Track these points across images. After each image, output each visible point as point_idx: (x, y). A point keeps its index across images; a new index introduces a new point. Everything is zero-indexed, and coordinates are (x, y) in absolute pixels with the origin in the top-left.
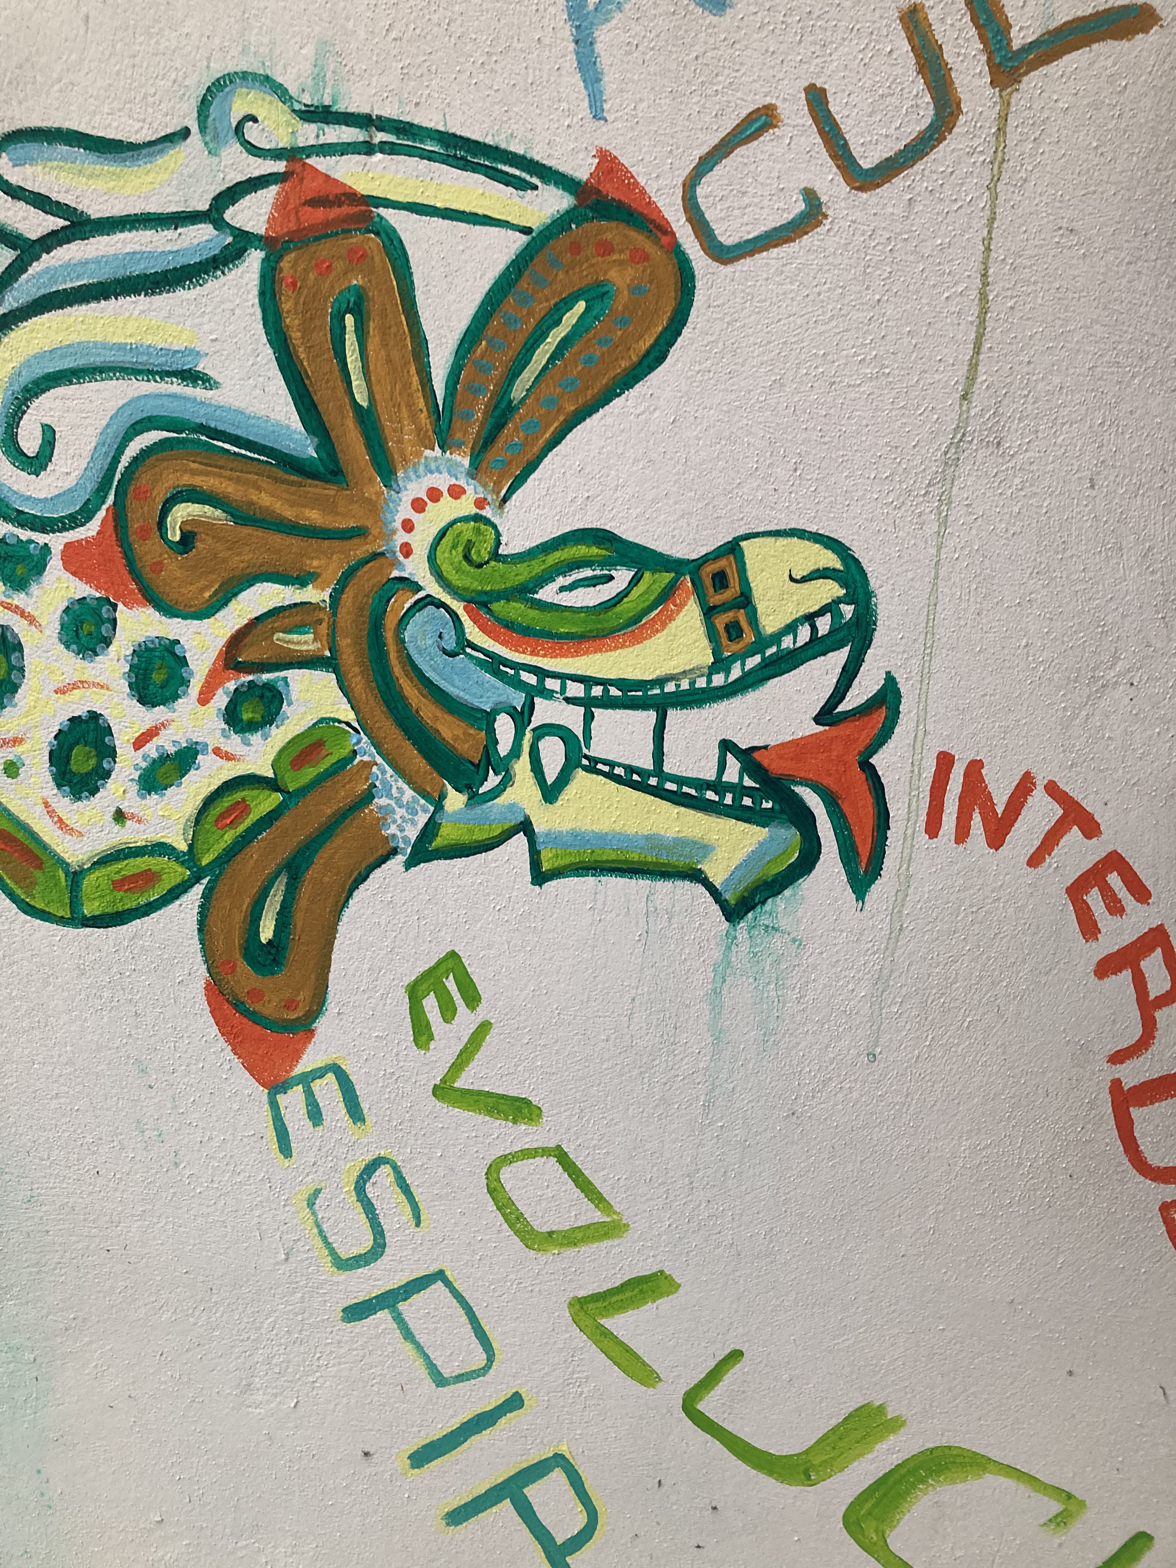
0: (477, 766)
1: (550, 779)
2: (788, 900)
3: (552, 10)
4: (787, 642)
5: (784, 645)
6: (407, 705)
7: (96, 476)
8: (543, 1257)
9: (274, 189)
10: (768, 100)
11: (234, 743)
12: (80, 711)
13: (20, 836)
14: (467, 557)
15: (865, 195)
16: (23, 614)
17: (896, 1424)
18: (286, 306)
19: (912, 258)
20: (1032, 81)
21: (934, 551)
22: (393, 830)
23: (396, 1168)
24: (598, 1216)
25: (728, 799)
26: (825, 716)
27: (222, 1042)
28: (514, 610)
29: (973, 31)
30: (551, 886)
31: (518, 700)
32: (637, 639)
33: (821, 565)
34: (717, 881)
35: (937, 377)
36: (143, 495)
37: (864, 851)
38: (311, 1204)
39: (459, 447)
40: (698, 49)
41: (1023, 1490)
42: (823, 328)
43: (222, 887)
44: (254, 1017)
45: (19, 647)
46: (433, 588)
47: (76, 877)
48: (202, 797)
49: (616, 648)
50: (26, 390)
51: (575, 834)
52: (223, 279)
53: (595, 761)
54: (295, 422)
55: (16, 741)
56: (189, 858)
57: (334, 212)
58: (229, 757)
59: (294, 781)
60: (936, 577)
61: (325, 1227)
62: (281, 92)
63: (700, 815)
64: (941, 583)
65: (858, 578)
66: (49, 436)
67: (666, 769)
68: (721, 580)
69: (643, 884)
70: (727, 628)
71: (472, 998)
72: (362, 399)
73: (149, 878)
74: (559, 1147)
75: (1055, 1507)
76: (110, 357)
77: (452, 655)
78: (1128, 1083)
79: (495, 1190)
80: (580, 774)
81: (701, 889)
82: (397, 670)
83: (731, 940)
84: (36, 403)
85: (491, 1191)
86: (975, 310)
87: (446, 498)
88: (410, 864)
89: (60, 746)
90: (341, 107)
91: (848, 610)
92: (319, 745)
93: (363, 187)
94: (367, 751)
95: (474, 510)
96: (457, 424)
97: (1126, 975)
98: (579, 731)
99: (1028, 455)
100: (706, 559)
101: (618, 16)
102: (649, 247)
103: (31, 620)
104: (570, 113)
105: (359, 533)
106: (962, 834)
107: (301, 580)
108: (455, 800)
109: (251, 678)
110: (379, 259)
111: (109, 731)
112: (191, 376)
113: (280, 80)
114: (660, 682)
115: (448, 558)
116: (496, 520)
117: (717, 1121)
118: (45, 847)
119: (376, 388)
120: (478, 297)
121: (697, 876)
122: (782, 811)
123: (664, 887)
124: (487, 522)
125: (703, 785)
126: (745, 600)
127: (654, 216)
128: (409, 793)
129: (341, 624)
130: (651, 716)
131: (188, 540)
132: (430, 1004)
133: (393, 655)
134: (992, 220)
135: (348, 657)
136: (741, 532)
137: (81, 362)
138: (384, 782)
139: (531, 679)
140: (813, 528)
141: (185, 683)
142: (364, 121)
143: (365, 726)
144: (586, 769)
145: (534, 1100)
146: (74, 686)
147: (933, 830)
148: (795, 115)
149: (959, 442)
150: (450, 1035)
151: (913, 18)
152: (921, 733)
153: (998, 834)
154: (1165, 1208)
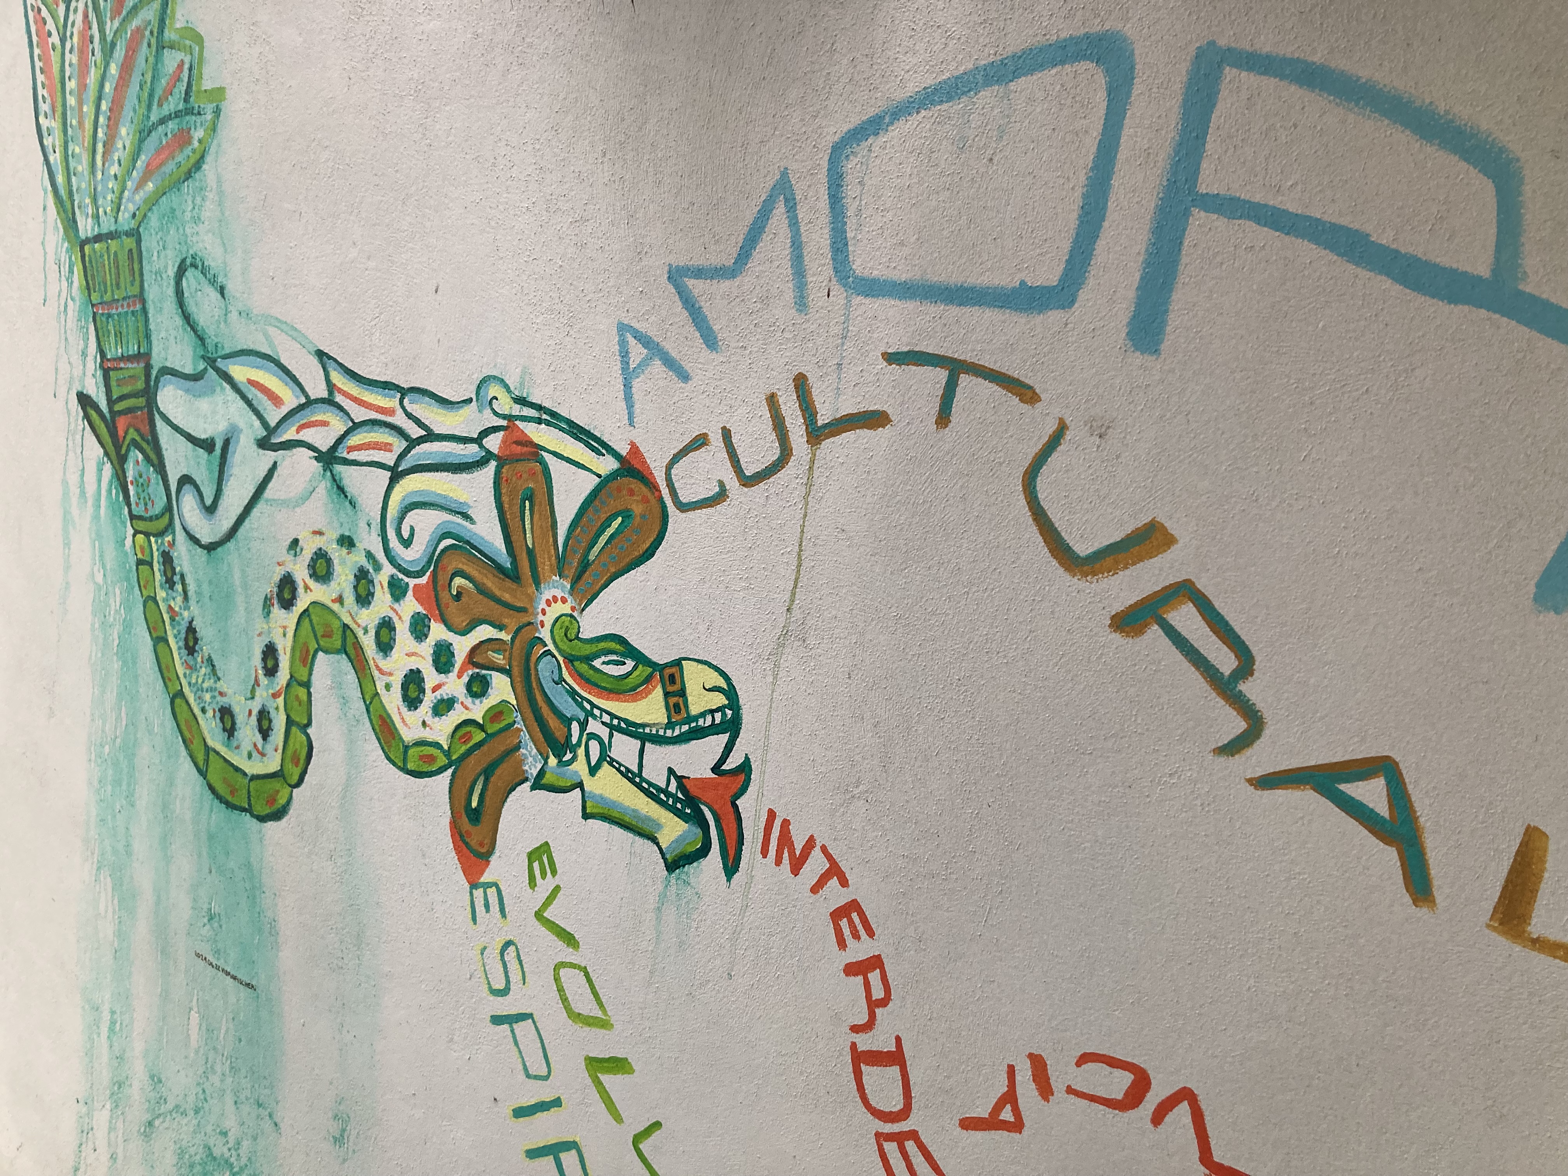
0: (563, 746)
1: (593, 764)
2: (695, 868)
3: (615, 368)
4: (701, 722)
5: (699, 723)
6: (537, 704)
8: (575, 1026)
9: (502, 433)
10: (704, 431)
11: (468, 701)
13: (388, 720)
14: (566, 635)
15: (746, 489)
18: (504, 491)
19: (767, 528)
20: (827, 444)
21: (770, 692)
22: (526, 768)
23: (517, 948)
24: (599, 1014)
25: (670, 802)
26: (716, 769)
27: (454, 853)
28: (583, 667)
29: (799, 413)
31: (582, 716)
33: (717, 684)
35: (776, 596)
36: (444, 569)
37: (732, 853)
38: (482, 954)
39: (567, 577)
40: (675, 399)
42: (725, 556)
43: (458, 773)
44: (467, 844)
45: (394, 629)
46: (551, 647)
47: (406, 748)
48: (455, 725)
49: (625, 701)
50: (406, 508)
52: (480, 472)
53: (613, 760)
56: (448, 754)
57: (525, 449)
58: (467, 708)
59: (492, 728)
60: (771, 708)
61: (487, 968)
63: (657, 806)
64: (773, 712)
65: (734, 696)
69: (631, 835)
70: (674, 705)
71: (554, 871)
73: (431, 759)
74: (585, 968)
77: (557, 684)
78: (861, 1047)
79: (557, 979)
82: (534, 685)
83: (668, 881)
84: (409, 514)
85: (556, 980)
86: (795, 563)
87: (559, 602)
88: (533, 788)
89: (406, 681)
90: (530, 399)
91: (729, 713)
92: (501, 713)
93: (536, 440)
95: (570, 612)
96: (566, 567)
97: (860, 979)
98: (606, 742)
99: (819, 650)
101: (642, 376)
102: (649, 494)
103: (400, 618)
104: (620, 420)
105: (523, 610)
106: (778, 862)
107: (500, 627)
108: (553, 761)
109: (477, 670)
110: (540, 477)
112: (466, 516)
113: (507, 382)
114: (644, 726)
115: (559, 633)
116: (579, 620)
117: (655, 983)
118: (396, 729)
119: (536, 540)
120: (578, 505)
121: (654, 841)
122: (694, 817)
124: (575, 619)
125: (660, 790)
126: (682, 693)
127: (653, 480)
128: (535, 751)
129: (514, 654)
132: (536, 866)
133: (533, 677)
134: (805, 516)
135: (516, 671)
137: (426, 499)
138: (525, 741)
139: (588, 707)
140: (715, 663)
141: (453, 666)
142: (539, 408)
144: (608, 762)
145: (577, 937)
147: (765, 853)
148: (716, 439)
149: (785, 633)
150: (545, 886)
151: (772, 400)
152: (761, 794)
153: (796, 867)
154: (878, 1135)
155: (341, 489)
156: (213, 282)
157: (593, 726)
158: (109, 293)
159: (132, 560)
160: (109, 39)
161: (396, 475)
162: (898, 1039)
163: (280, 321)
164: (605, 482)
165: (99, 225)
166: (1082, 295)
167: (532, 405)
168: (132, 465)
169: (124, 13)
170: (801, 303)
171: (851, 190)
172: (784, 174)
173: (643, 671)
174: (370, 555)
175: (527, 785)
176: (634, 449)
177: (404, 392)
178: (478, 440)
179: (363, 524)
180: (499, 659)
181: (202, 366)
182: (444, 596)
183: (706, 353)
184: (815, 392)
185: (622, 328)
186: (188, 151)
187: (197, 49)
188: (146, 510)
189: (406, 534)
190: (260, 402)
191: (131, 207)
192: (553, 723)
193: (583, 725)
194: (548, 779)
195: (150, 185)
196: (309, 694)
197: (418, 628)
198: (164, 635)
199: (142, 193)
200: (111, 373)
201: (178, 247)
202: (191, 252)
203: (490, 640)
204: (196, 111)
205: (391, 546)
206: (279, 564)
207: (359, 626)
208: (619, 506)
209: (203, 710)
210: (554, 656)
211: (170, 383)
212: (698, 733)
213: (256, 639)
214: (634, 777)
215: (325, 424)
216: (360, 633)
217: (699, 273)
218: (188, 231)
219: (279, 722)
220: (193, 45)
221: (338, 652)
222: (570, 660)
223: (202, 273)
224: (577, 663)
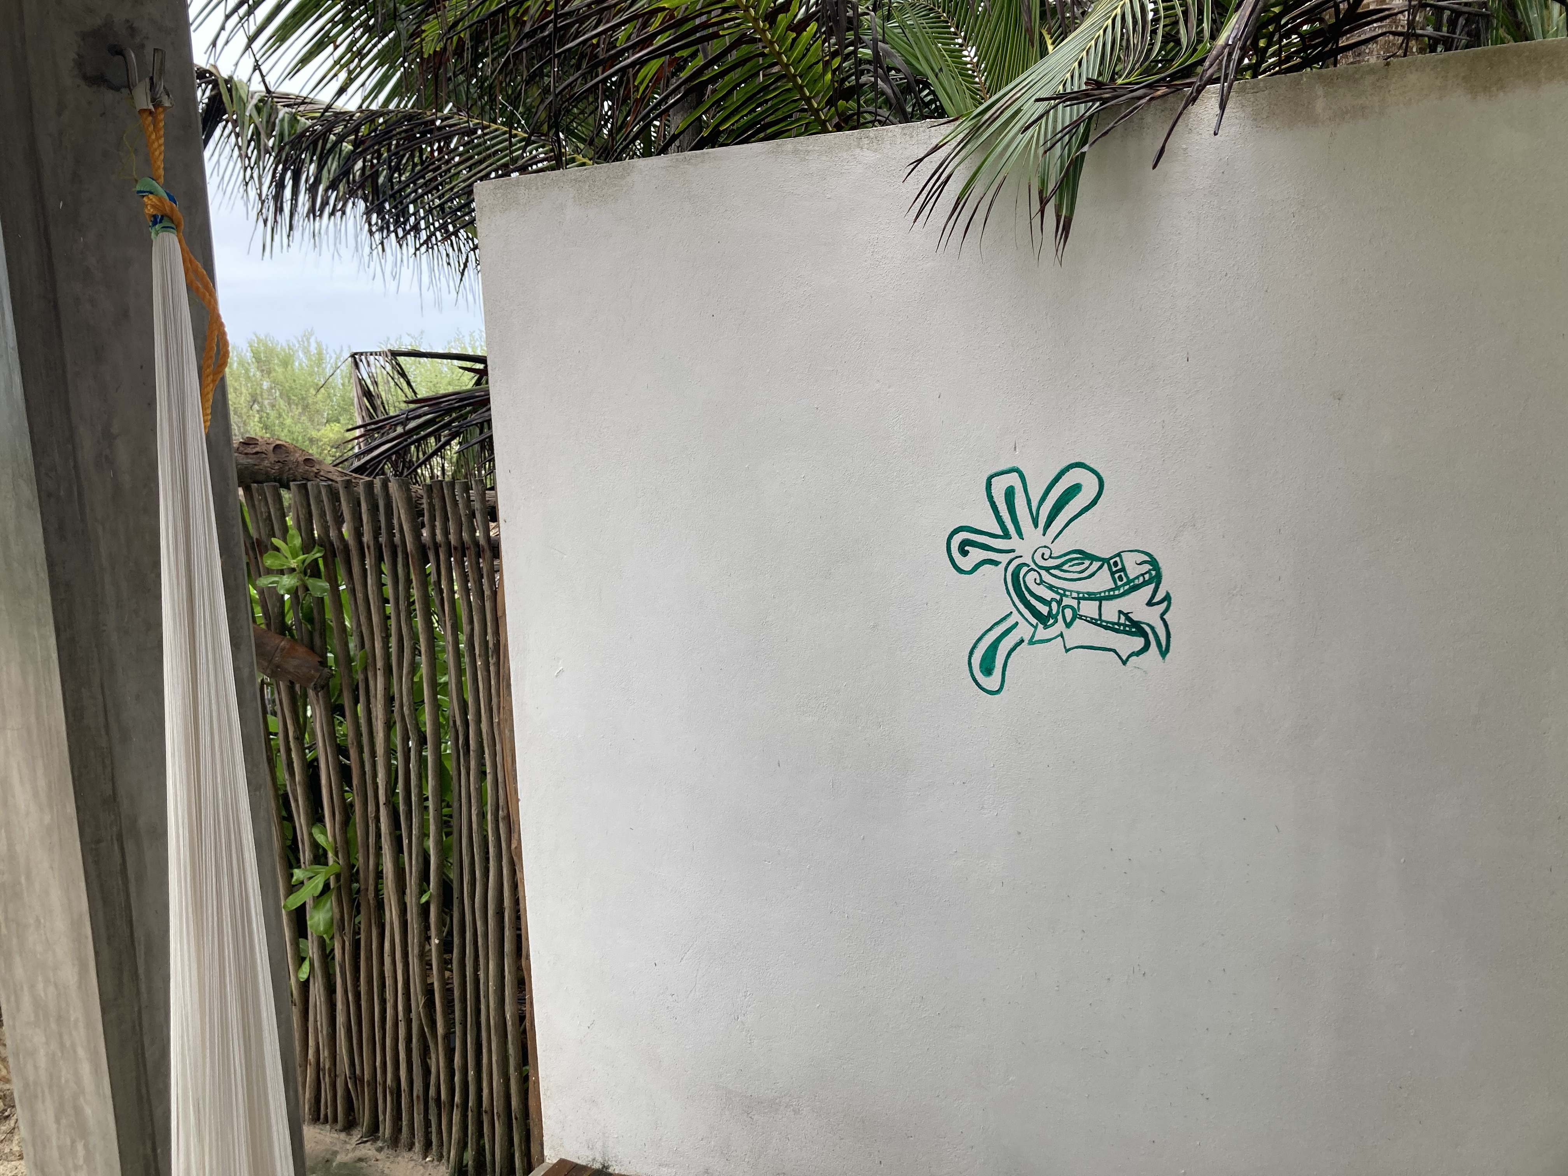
42: (1141, 494)
53: (1082, 616)
99: (1204, 528)
100: (1111, 558)
136: (1121, 550)
152: (1179, 608)
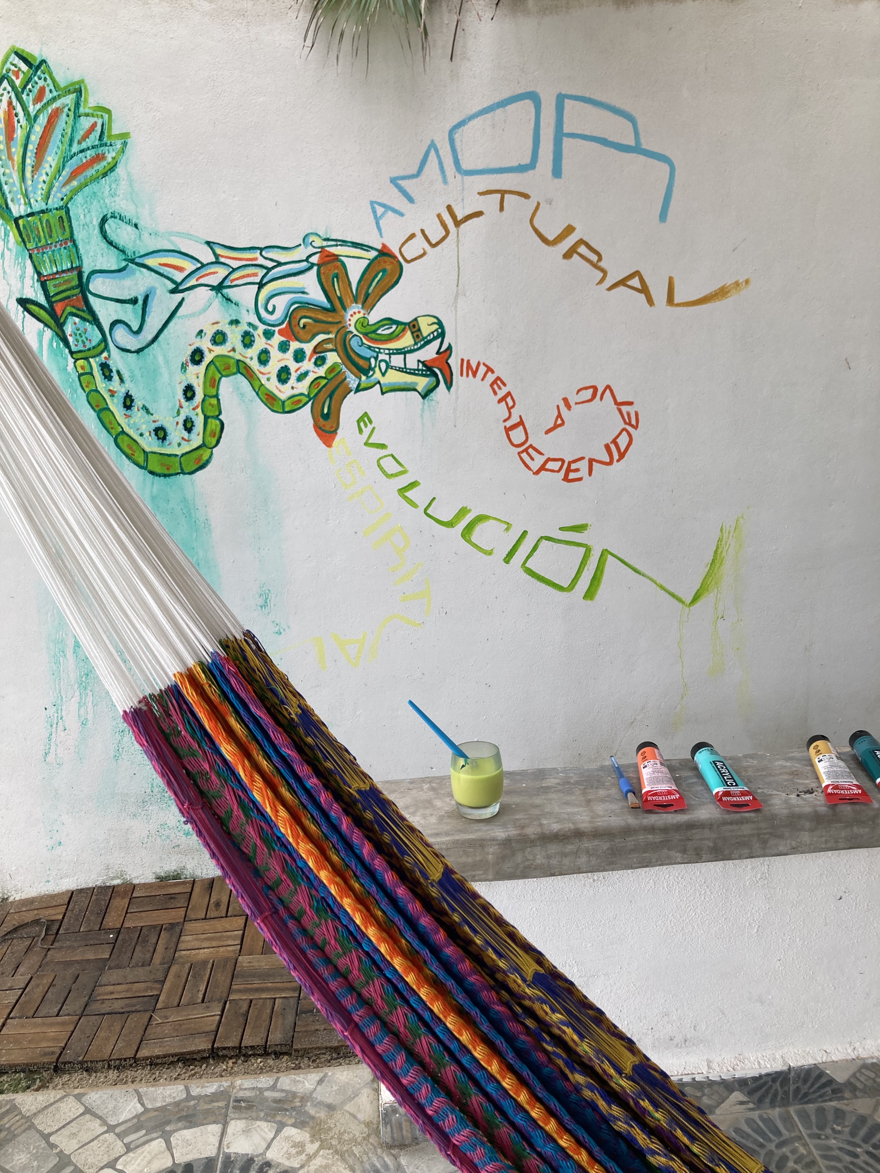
3: (371, 218)
4: (429, 338)
7: (284, 315)
8: (391, 480)
9: (318, 255)
10: (414, 232)
11: (316, 369)
12: (283, 365)
13: (271, 394)
14: (362, 325)
15: (434, 249)
16: (270, 345)
17: (470, 511)
19: (444, 260)
20: (462, 226)
21: (455, 317)
22: (351, 386)
23: (357, 463)
24: (402, 469)
25: (420, 372)
26: (438, 353)
29: (450, 217)
30: (385, 395)
32: (398, 339)
34: (420, 390)
35: (451, 282)
36: (295, 318)
38: (339, 473)
40: (399, 223)
41: (498, 523)
42: (428, 275)
44: (323, 430)
45: (269, 352)
46: (356, 332)
47: (283, 402)
51: (390, 383)
54: (325, 300)
55: (269, 373)
56: (308, 396)
57: (331, 258)
58: (315, 373)
59: (329, 377)
60: (456, 322)
61: (342, 479)
62: (319, 236)
64: (457, 324)
66: (274, 307)
67: (407, 367)
68: (414, 326)
69: (404, 393)
71: (371, 422)
72: (339, 294)
73: (299, 401)
74: (392, 454)
75: (506, 526)
76: (286, 290)
77: (361, 346)
78: (508, 426)
79: (379, 465)
80: (389, 370)
81: (416, 393)
82: (349, 350)
83: (424, 403)
86: (457, 269)
87: (357, 314)
88: (355, 393)
90: (331, 238)
91: (440, 330)
93: (336, 253)
94: (344, 369)
97: (504, 402)
98: (388, 360)
101: (383, 218)
103: (272, 346)
104: (375, 237)
105: (340, 322)
106: (468, 375)
107: (328, 333)
108: (364, 378)
110: (341, 267)
111: (289, 369)
112: (303, 293)
114: (404, 348)
115: (359, 326)
117: (425, 444)
118: (276, 396)
121: (415, 390)
123: (409, 393)
125: (415, 370)
126: (419, 330)
128: (354, 377)
130: (403, 356)
131: (304, 326)
132: (362, 424)
134: (458, 252)
135: (339, 349)
139: (377, 350)
141: (305, 357)
143: (344, 363)
145: (386, 444)
146: (281, 360)
147: (462, 375)
148: (419, 235)
149: (457, 295)
150: (367, 431)
151: (439, 216)
152: (457, 355)
153: (475, 374)
154: (519, 453)
155: (228, 300)
156: (129, 222)
157: (381, 357)
158: (43, 241)
159: (75, 376)
160: (32, 114)
161: (261, 285)
162: (520, 417)
163: (179, 233)
164: (372, 262)
165: (31, 207)
166: (537, 165)
167: (333, 240)
168: (70, 326)
169: (45, 101)
170: (445, 181)
171: (458, 144)
172: (432, 141)
173: (401, 327)
174: (250, 324)
175: (353, 392)
176: (384, 246)
177: (261, 249)
178: (307, 260)
179: (244, 312)
180: (330, 346)
181: (124, 264)
182: (296, 329)
183: (410, 205)
184: (455, 210)
185: (372, 203)
186: (104, 163)
187: (107, 115)
188: (85, 346)
189: (270, 308)
190: (169, 272)
191: (60, 195)
192: (361, 362)
193: (376, 358)
194: (363, 386)
195: (75, 183)
196: (219, 400)
197: (284, 347)
198: (106, 406)
199: (68, 187)
200: (48, 282)
201: (100, 210)
202: (110, 211)
203: (323, 341)
204: (108, 144)
205: (262, 316)
206: (190, 345)
207: (246, 358)
208: (381, 268)
209: (141, 435)
210: (357, 336)
211: (99, 277)
212: (429, 342)
213: (178, 386)
214: (403, 370)
215: (214, 273)
216: (248, 361)
217: (404, 178)
218: (107, 201)
219: (199, 422)
220: (104, 114)
221: (234, 374)
222: (366, 335)
223: (120, 219)
224: (369, 335)
